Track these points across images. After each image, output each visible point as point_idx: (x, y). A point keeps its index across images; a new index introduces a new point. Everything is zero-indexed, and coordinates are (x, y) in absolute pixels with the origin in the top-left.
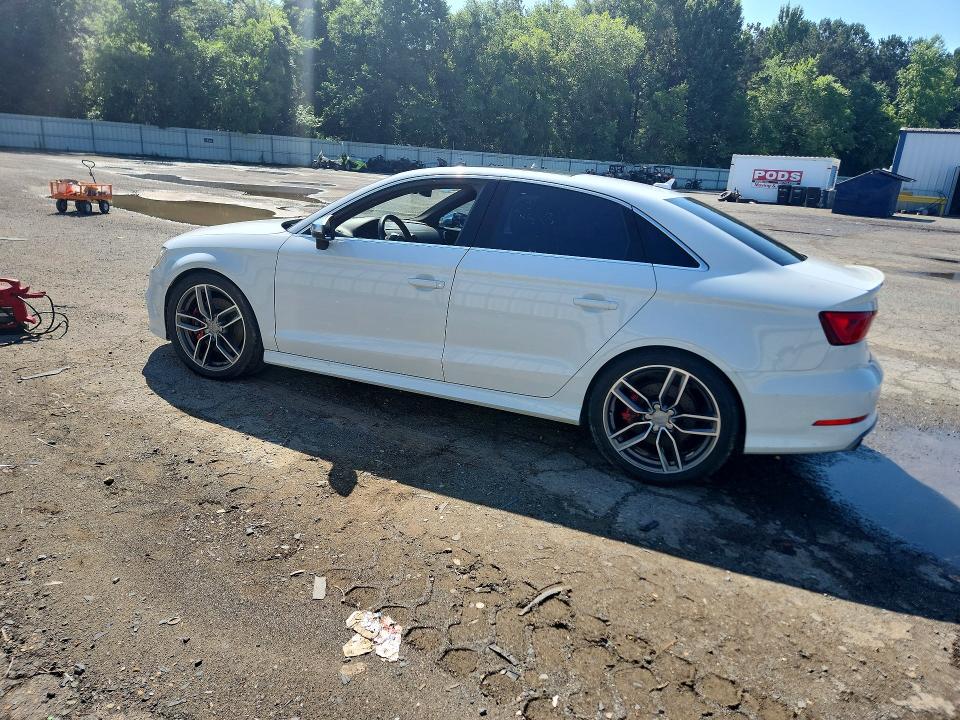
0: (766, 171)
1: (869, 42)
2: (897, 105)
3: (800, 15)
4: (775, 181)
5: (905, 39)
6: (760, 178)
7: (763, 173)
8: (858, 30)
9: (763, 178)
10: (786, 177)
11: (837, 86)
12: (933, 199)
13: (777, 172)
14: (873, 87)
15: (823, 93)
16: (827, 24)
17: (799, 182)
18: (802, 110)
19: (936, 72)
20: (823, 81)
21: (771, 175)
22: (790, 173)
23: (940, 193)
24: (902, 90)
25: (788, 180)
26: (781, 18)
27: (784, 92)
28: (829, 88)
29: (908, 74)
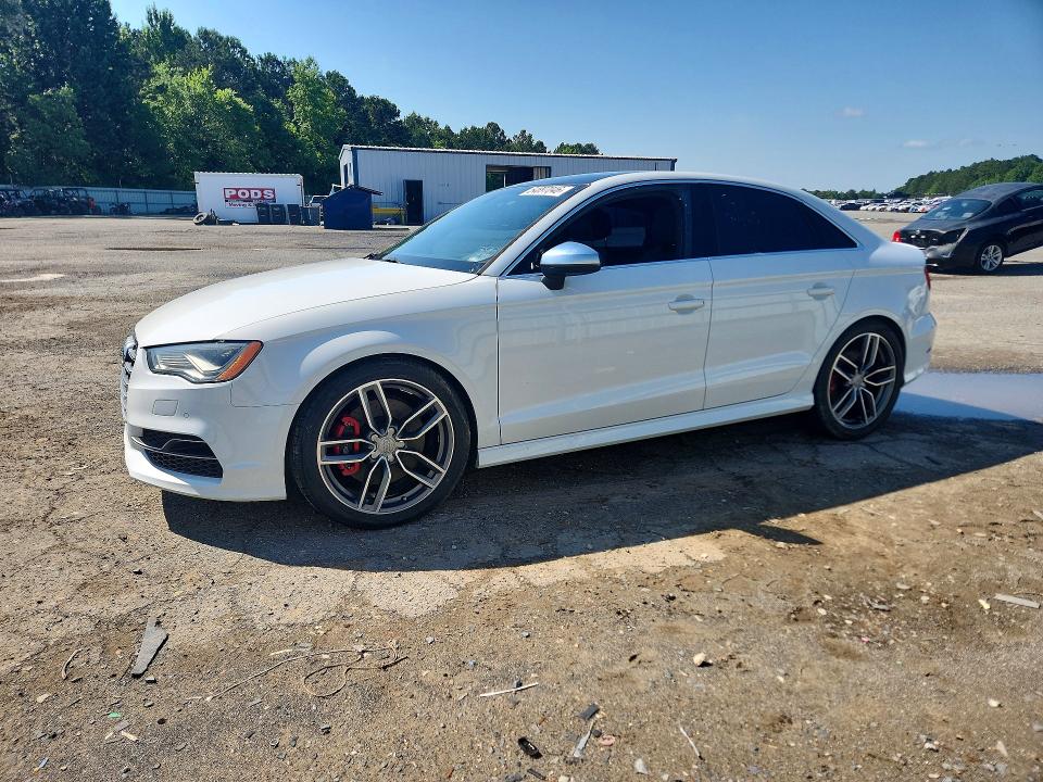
0: (237, 190)
1: (248, 56)
2: (295, 123)
3: (171, 20)
4: (249, 200)
5: (280, 59)
6: (233, 197)
7: (234, 192)
8: (236, 44)
9: (235, 197)
10: (259, 196)
11: (239, 100)
12: (395, 210)
13: (249, 190)
14: (271, 104)
15: (229, 108)
16: (205, 35)
17: (274, 200)
18: (211, 124)
19: (318, 92)
20: (223, 94)
21: (244, 194)
22: (262, 190)
23: (396, 204)
24: (297, 108)
25: (262, 198)
26: (150, 20)
27: (188, 103)
28: (231, 102)
29: (296, 92)
